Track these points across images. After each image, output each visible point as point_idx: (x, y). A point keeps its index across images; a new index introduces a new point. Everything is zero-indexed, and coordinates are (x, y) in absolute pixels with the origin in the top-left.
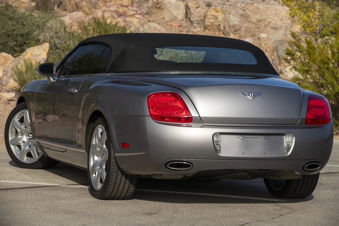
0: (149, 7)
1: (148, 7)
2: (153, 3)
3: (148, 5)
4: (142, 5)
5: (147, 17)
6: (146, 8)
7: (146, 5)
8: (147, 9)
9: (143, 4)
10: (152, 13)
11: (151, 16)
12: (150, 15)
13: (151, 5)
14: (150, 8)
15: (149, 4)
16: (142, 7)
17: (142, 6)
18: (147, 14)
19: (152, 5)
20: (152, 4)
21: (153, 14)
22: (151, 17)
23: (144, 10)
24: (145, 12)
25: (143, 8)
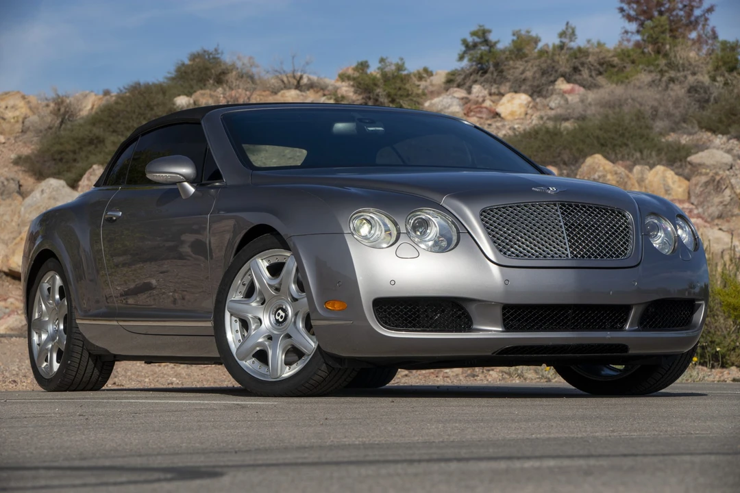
0: (725, 203)
1: (721, 202)
2: (733, 196)
3: (721, 200)
4: (708, 199)
5: (719, 223)
6: (718, 205)
7: (717, 200)
8: (720, 208)
9: (712, 197)
10: (732, 216)
11: (728, 221)
12: (728, 219)
13: (727, 199)
14: (726, 205)
15: (724, 197)
16: (709, 205)
17: (708, 201)
18: (720, 217)
19: (731, 200)
20: (730, 196)
21: (734, 218)
22: (727, 224)
23: (714, 210)
24: (717, 213)
25: (712, 206)
